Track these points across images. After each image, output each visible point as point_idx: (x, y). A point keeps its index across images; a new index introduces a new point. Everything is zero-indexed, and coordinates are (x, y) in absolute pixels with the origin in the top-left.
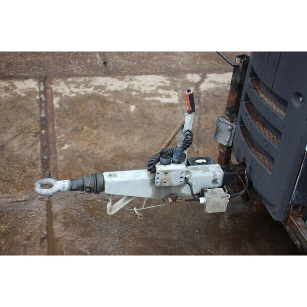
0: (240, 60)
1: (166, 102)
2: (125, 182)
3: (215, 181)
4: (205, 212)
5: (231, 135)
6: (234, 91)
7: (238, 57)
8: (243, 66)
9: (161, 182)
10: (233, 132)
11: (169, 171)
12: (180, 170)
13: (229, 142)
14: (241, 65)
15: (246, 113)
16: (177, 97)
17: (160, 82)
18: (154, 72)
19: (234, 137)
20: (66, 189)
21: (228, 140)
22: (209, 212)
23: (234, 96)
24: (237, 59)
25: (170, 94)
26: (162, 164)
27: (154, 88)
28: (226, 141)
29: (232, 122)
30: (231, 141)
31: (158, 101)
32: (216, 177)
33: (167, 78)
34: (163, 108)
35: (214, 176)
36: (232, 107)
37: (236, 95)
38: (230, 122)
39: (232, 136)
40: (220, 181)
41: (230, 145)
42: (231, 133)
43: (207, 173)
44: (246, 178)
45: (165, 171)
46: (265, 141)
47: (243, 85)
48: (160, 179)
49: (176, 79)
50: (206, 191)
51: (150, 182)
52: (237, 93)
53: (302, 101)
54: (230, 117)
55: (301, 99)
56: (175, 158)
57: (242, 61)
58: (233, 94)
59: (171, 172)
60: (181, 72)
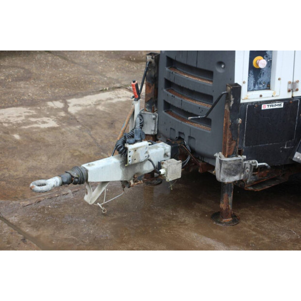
0: (151, 57)
1: (46, 127)
2: (102, 168)
3: (166, 155)
4: (167, 180)
5: (155, 123)
6: (150, 85)
7: (148, 55)
8: (155, 61)
9: (132, 160)
10: (157, 120)
11: (138, 148)
12: (144, 146)
13: (155, 131)
14: (153, 61)
15: (172, 96)
16: (53, 122)
17: (25, 112)
18: (10, 105)
19: (158, 124)
20: (58, 184)
21: (153, 129)
22: (170, 180)
23: (151, 88)
24: (148, 57)
25: (44, 120)
26: (130, 144)
27: (23, 118)
28: (152, 130)
29: (153, 111)
30: (156, 129)
31: (38, 128)
32: (166, 151)
33: (29, 108)
34: (48, 132)
35: (165, 150)
36: (151, 99)
37: (153, 87)
38: (152, 112)
39: (157, 124)
40: (169, 154)
41: (156, 133)
42: (155, 121)
43: (159, 148)
44: (188, 146)
45: (135, 149)
46: (199, 108)
47: (158, 77)
48: (131, 157)
49: (39, 108)
50: (163, 163)
51: (120, 164)
52: (154, 85)
53: (224, 67)
54: (151, 108)
55: (223, 66)
56: (137, 137)
57: (154, 57)
58: (150, 87)
59: (139, 149)
60: (39, 101)
